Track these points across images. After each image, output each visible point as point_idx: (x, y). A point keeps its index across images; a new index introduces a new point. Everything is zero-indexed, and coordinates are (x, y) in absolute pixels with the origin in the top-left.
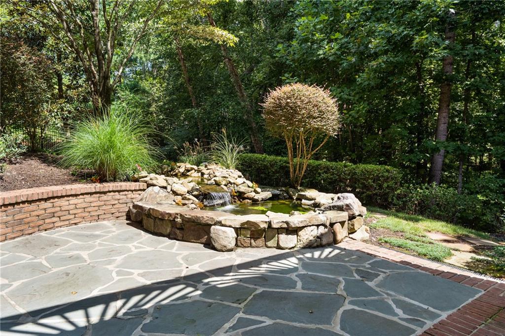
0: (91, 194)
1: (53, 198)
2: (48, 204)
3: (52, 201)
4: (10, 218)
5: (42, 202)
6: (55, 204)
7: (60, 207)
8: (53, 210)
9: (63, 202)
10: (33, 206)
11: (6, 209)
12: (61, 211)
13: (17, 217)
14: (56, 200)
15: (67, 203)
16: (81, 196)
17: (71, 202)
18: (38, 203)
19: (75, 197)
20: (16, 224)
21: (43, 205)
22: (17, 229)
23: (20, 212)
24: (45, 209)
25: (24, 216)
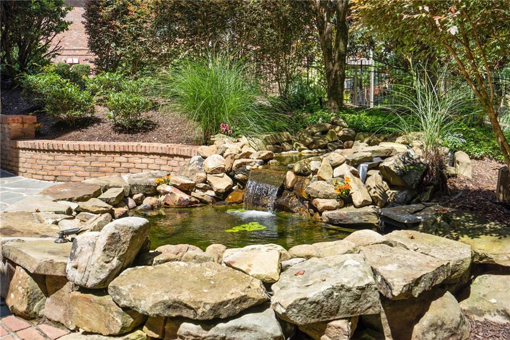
0: (161, 155)
1: (128, 153)
2: (123, 158)
3: (126, 155)
4: (88, 164)
5: (117, 155)
6: (130, 160)
7: (134, 163)
8: (128, 165)
9: (136, 159)
10: (108, 158)
11: (84, 155)
12: (135, 167)
13: (94, 164)
14: (130, 155)
15: (140, 161)
16: (152, 156)
17: (144, 161)
18: (112, 155)
19: (147, 156)
20: (93, 170)
21: (118, 158)
22: (94, 175)
23: (97, 160)
24: (120, 162)
25: (100, 165)
